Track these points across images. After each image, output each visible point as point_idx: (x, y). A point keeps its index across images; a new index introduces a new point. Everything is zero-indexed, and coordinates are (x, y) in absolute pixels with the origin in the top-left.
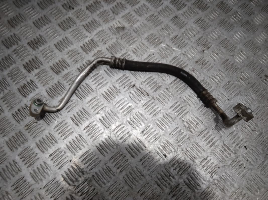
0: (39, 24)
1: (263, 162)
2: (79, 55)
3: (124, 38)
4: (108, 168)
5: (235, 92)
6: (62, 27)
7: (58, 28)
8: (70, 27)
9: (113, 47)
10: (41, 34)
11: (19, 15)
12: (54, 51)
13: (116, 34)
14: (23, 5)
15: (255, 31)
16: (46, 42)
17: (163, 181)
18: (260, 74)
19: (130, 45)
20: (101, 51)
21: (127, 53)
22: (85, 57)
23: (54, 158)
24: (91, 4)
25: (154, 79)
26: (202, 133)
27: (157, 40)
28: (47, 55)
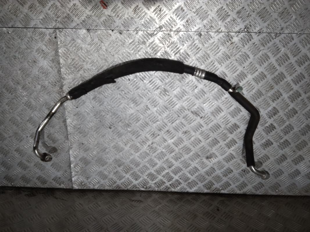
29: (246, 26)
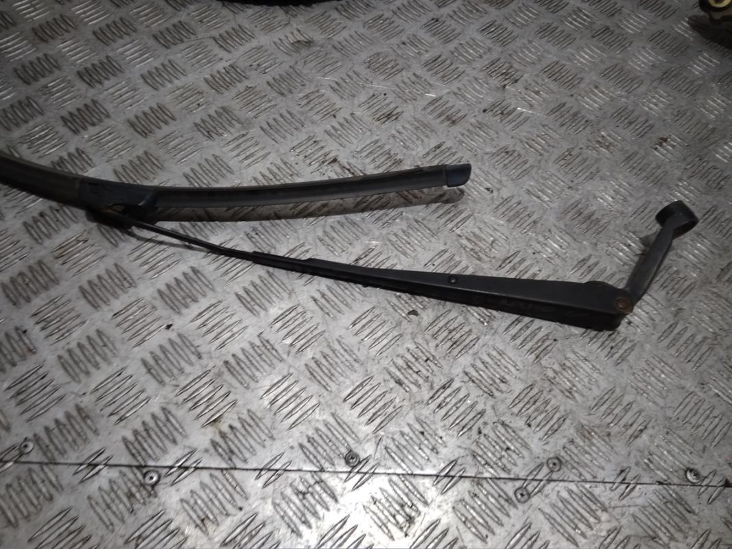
0: (108, 35)
1: (671, 326)
4: (265, 343)
5: (585, 170)
6: (161, 40)
7: (152, 42)
8: (182, 41)
10: (110, 54)
15: (627, 45)
17: (410, 371)
18: (645, 133)
22: (214, 100)
23: (125, 320)
25: (385, 144)
26: (508, 261)
29: (150, 495)
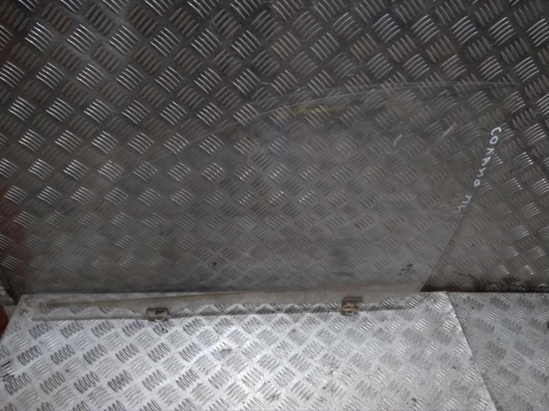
2: (174, 393)
3: (232, 363)
9: (217, 377)
11: (98, 347)
12: (141, 391)
13: (220, 360)
14: (104, 333)
16: (131, 379)
19: (239, 373)
20: (203, 383)
21: (235, 383)
24: (190, 323)
27: (272, 363)
28: (132, 397)
